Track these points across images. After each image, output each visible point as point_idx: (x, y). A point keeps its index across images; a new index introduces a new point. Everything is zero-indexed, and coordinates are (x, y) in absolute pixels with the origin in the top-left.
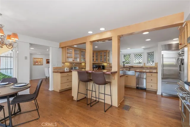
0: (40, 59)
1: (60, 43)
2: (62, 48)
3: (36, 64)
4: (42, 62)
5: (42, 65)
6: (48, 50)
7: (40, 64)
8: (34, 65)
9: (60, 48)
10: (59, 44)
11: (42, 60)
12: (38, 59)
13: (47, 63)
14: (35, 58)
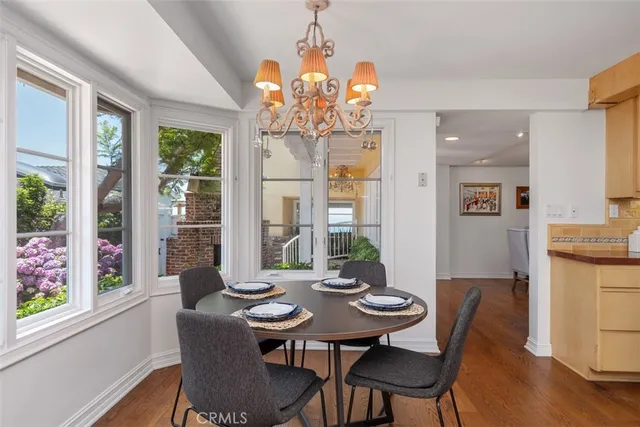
0: (487, 190)
1: (591, 80)
2: (611, 104)
3: (473, 209)
4: (497, 202)
5: (498, 214)
6: (520, 135)
7: (488, 210)
8: (464, 214)
9: (591, 107)
10: (584, 86)
11: (496, 189)
12: (479, 189)
13: (518, 207)
14: (466, 186)
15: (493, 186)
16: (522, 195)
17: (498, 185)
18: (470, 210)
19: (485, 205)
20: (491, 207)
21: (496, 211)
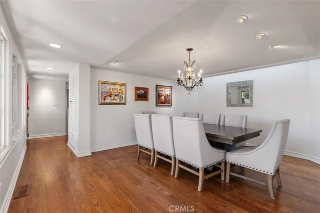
0: (118, 87)
3: (108, 100)
4: (124, 96)
5: (125, 104)
7: (118, 101)
8: (102, 104)
11: (123, 87)
12: (112, 86)
13: (136, 100)
14: (103, 83)
15: (121, 85)
16: (138, 92)
17: (124, 85)
18: (106, 101)
19: (116, 98)
20: (120, 99)
21: (123, 102)
